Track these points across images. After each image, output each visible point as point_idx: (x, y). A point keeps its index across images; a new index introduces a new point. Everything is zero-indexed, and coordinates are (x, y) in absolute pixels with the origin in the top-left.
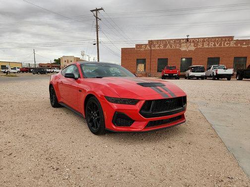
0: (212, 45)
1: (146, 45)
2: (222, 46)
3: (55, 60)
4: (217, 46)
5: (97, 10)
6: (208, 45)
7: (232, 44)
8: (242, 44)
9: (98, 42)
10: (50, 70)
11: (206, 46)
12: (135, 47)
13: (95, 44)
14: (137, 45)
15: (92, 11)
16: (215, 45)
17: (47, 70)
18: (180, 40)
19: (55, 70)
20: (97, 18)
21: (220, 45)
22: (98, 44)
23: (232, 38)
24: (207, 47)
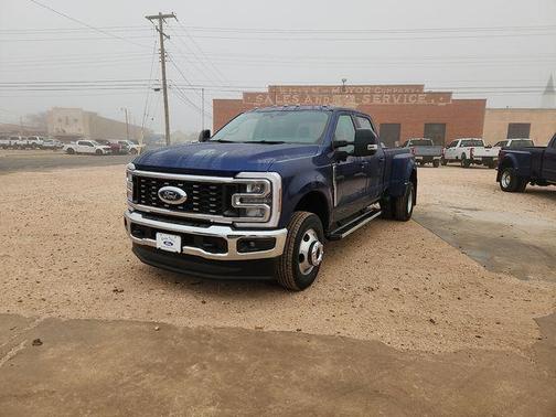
0: (387, 99)
1: (264, 94)
2: (405, 103)
4: (396, 101)
5: (161, 17)
6: (381, 99)
7: (421, 100)
8: (437, 100)
9: (165, 84)
11: (376, 101)
12: (241, 98)
14: (246, 95)
15: (150, 18)
16: (392, 100)
18: (329, 88)
20: (162, 34)
21: (402, 100)
22: (165, 89)
23: (421, 87)
24: (379, 102)
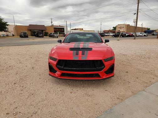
3: (113, 28)
10: (107, 34)
13: (135, 14)
17: (106, 34)
19: (110, 34)
22: (137, 13)
